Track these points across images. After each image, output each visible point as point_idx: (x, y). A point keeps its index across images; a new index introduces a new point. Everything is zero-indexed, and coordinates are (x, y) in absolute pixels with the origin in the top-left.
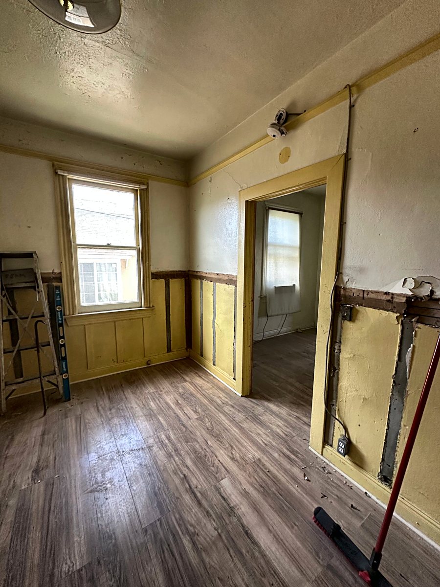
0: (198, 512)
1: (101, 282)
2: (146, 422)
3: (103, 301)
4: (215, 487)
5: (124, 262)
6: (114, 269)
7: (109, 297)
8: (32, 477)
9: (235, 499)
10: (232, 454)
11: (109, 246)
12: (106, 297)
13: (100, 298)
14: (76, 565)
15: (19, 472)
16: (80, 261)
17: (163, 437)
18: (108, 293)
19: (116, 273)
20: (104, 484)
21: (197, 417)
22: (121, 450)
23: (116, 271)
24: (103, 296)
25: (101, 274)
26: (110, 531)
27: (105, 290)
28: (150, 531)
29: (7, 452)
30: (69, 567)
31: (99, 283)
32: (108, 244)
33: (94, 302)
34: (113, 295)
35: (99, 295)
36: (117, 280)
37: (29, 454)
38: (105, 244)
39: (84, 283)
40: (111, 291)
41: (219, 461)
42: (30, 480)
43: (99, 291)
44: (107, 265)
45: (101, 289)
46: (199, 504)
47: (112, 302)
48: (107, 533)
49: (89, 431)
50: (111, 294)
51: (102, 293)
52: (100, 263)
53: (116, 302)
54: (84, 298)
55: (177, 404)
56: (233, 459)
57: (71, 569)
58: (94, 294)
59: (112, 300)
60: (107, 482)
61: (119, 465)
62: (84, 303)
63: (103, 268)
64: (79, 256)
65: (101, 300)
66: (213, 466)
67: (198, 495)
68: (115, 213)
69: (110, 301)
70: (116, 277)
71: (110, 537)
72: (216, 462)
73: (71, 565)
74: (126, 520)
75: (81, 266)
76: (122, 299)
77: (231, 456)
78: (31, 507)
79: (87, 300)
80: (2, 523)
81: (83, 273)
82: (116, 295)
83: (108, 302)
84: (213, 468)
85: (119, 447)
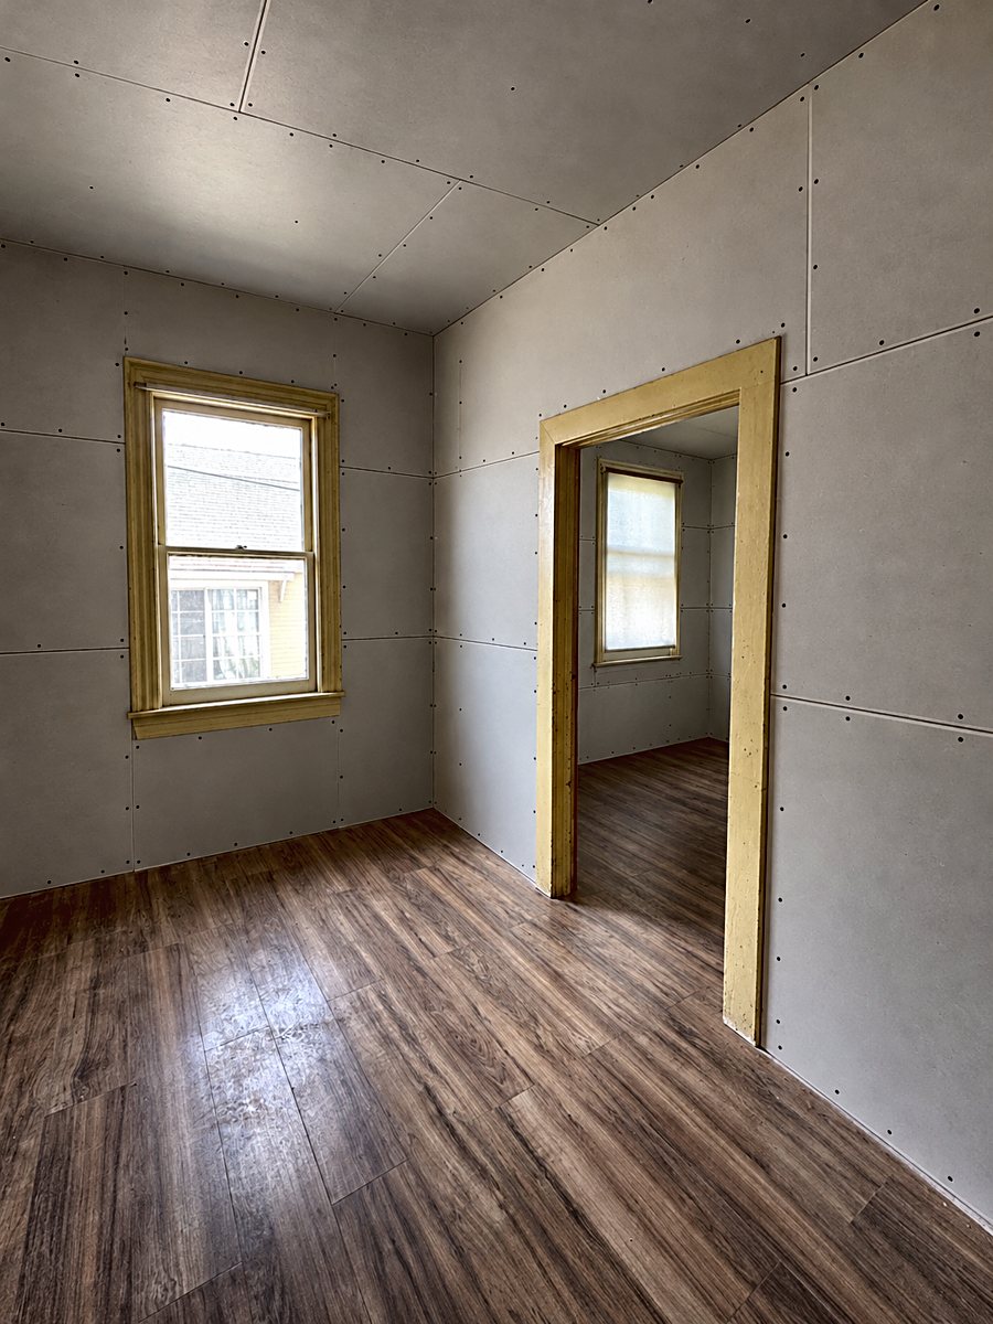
0: (460, 1168)
1: (221, 634)
2: (332, 964)
3: (224, 678)
4: (500, 1111)
5: (276, 586)
6: (254, 603)
7: (240, 668)
8: (74, 1085)
9: (548, 1138)
10: (538, 1037)
11: (241, 552)
12: (232, 668)
13: (217, 671)
14: (181, 1285)
15: (42, 1073)
16: (172, 585)
17: (372, 996)
18: (236, 660)
19: (257, 614)
20: (241, 1104)
21: (450, 950)
22: (276, 1027)
23: (257, 608)
24: (224, 666)
25: (222, 614)
26: (258, 1211)
27: (228, 653)
28: (348, 1211)
29: (12, 1028)
30: (166, 1290)
31: (215, 635)
32: (240, 547)
33: (204, 679)
34: (248, 662)
35: (217, 663)
36: (258, 627)
37: (64, 1032)
38: (233, 547)
39: (180, 636)
40: (244, 654)
41: (506, 1052)
42: (69, 1092)
43: (216, 654)
44: (235, 594)
45: (221, 650)
46: (463, 1150)
47: (247, 681)
48: (251, 1214)
49: (201, 981)
50: (244, 660)
51: (222, 658)
52: (219, 591)
53: (256, 680)
54: (181, 669)
55: (403, 920)
56: (539, 1048)
57: (170, 1294)
58: (204, 662)
59: (246, 677)
60: (248, 1101)
61: (272, 1061)
62: (178, 682)
63: (226, 602)
64: (171, 574)
65: (221, 675)
66: (493, 1066)
67: (460, 1129)
68: (258, 476)
69: (241, 676)
70: (257, 621)
71: (259, 1225)
72: (500, 1054)
73: (169, 1286)
74: (293, 1187)
75: (175, 596)
76: (268, 674)
77: (535, 1040)
78: (72, 1156)
79: (188, 675)
80: (4, 1192)
81: (179, 612)
82: (257, 665)
83: (236, 681)
84: (492, 1070)
85: (272, 1020)
